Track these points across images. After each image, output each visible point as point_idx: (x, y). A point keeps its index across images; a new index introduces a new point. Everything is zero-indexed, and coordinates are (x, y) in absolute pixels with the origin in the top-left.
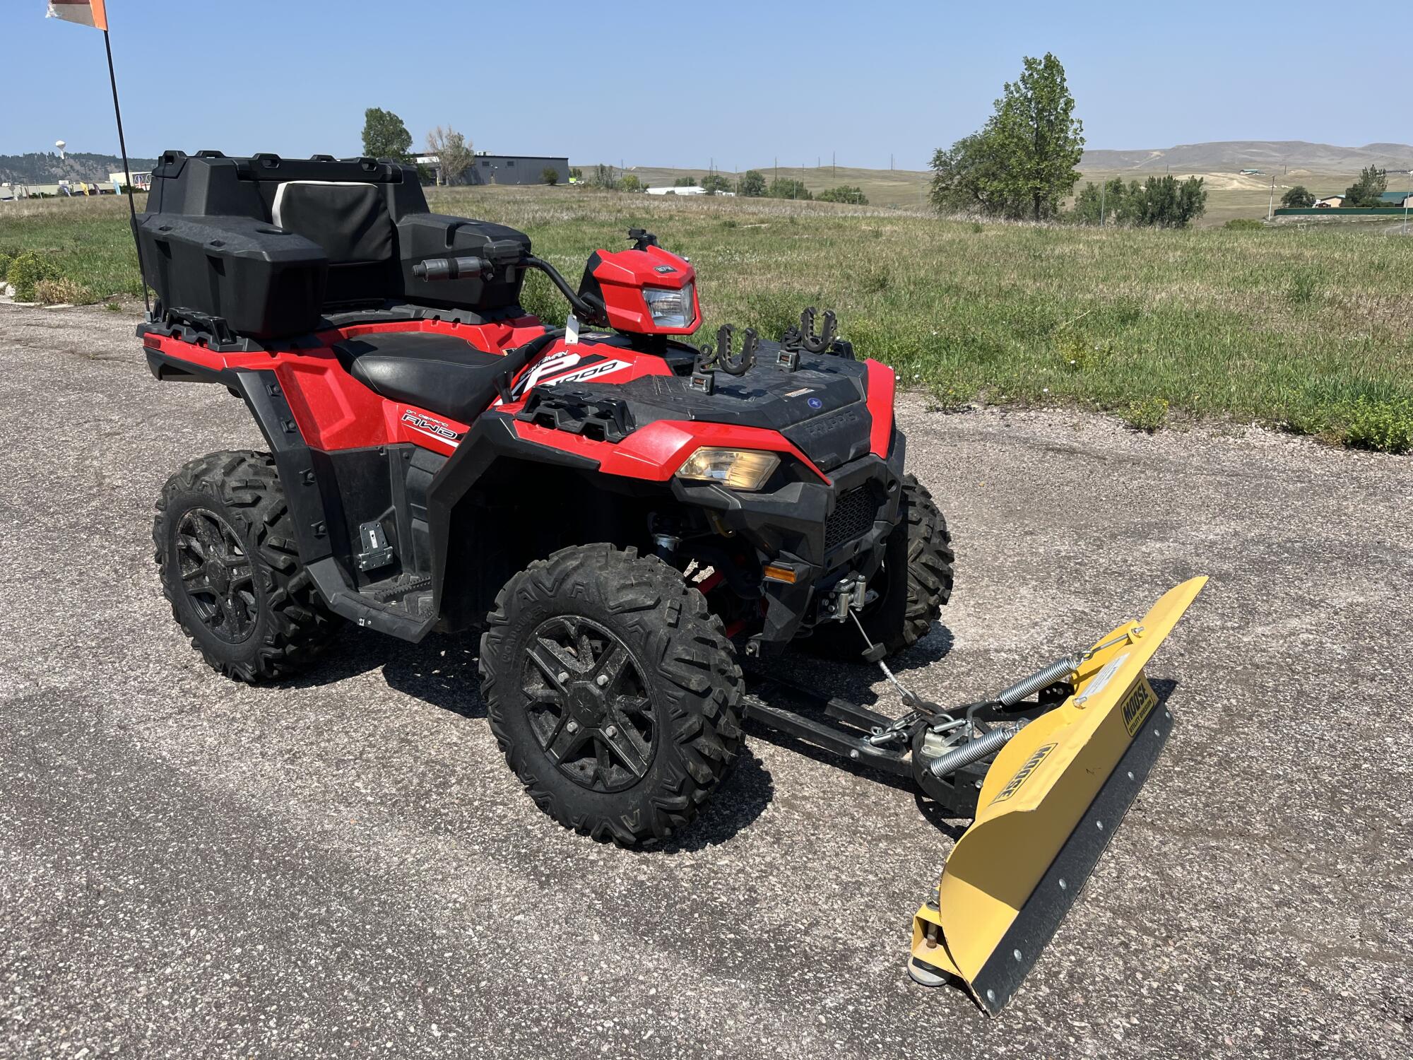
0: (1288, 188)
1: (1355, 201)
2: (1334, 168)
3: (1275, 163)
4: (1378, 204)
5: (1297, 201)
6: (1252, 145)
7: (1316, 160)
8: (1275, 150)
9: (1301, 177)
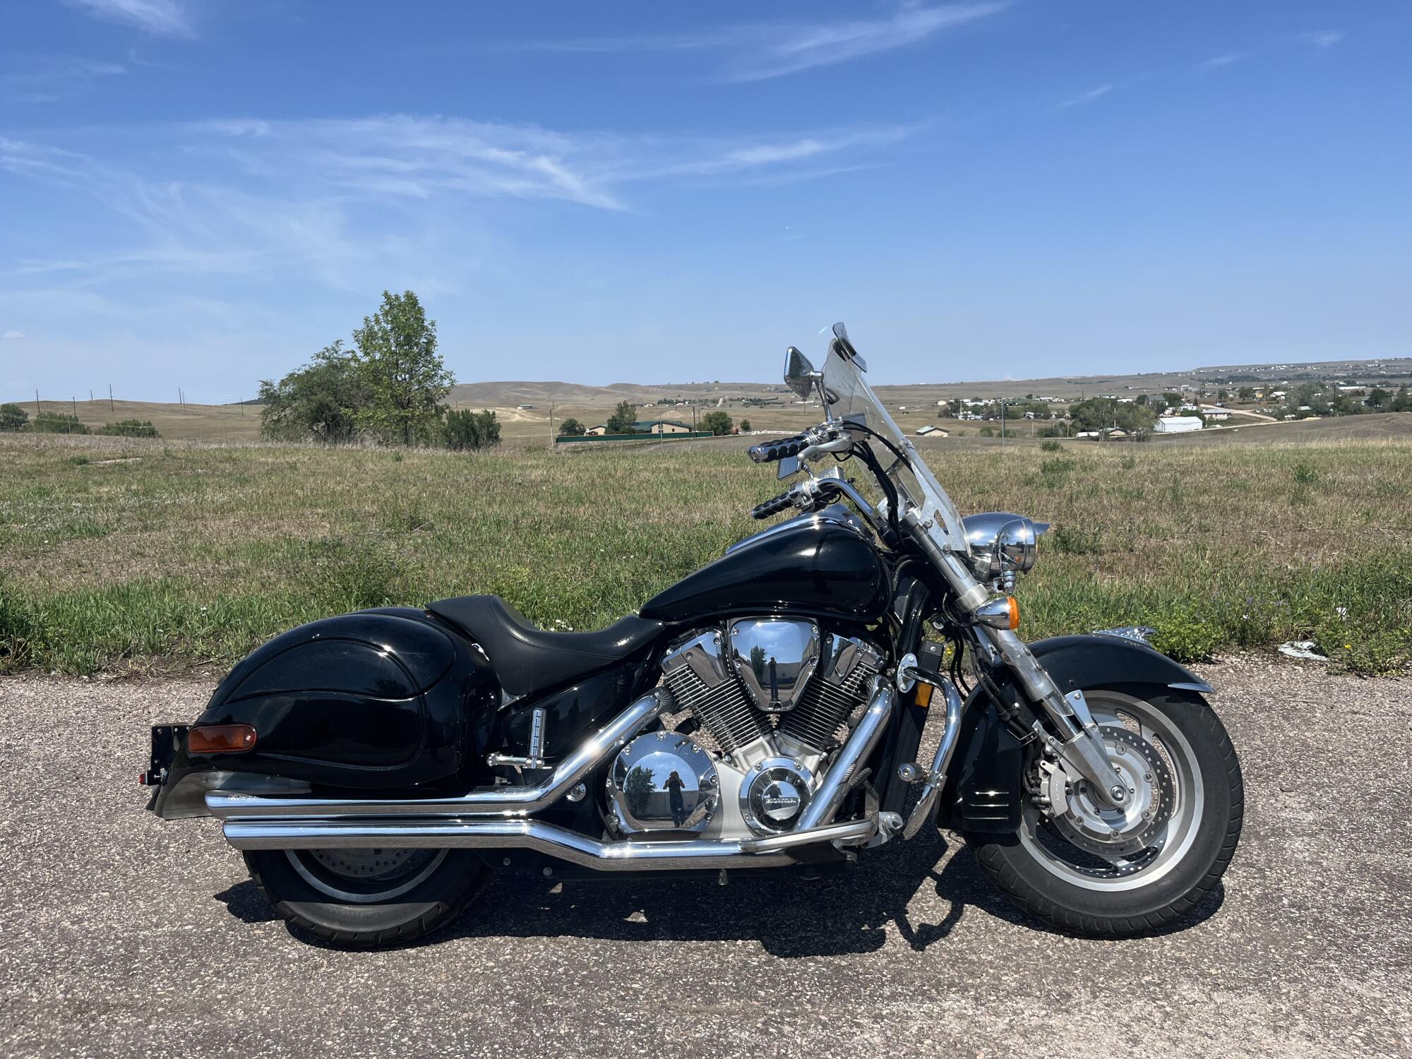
0: (562, 420)
1: (617, 429)
2: (590, 403)
3: (542, 400)
4: (634, 431)
5: (571, 431)
6: (521, 384)
7: (574, 397)
8: (541, 389)
9: (567, 411)
